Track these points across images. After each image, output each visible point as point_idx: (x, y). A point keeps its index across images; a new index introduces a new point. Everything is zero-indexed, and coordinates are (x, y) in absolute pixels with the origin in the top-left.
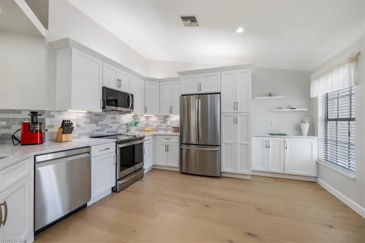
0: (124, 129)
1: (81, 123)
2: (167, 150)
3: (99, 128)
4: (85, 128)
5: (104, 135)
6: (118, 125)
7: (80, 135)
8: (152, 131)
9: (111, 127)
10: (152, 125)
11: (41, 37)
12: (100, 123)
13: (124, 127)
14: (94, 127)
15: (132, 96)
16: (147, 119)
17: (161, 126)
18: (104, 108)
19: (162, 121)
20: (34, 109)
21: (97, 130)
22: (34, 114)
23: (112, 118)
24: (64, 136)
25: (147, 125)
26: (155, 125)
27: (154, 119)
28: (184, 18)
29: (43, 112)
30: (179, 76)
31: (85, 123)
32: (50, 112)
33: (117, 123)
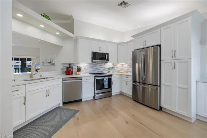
0: (107, 71)
1: (86, 68)
2: (126, 84)
3: (94, 70)
4: (87, 70)
5: (96, 73)
6: (103, 69)
7: (85, 73)
8: (124, 72)
9: (100, 70)
10: (124, 69)
11: (72, 38)
12: (94, 68)
13: (107, 70)
14: (92, 69)
15: (108, 54)
16: (123, 66)
17: (129, 70)
18: (92, 61)
19: (130, 67)
20: (70, 63)
21: (93, 71)
22: (70, 64)
23: (100, 65)
24: (78, 72)
25: (122, 69)
26: (126, 69)
27: (126, 65)
28: (120, 5)
29: (72, 64)
30: (133, 38)
31: (88, 67)
32: (74, 63)
33: (102, 67)
